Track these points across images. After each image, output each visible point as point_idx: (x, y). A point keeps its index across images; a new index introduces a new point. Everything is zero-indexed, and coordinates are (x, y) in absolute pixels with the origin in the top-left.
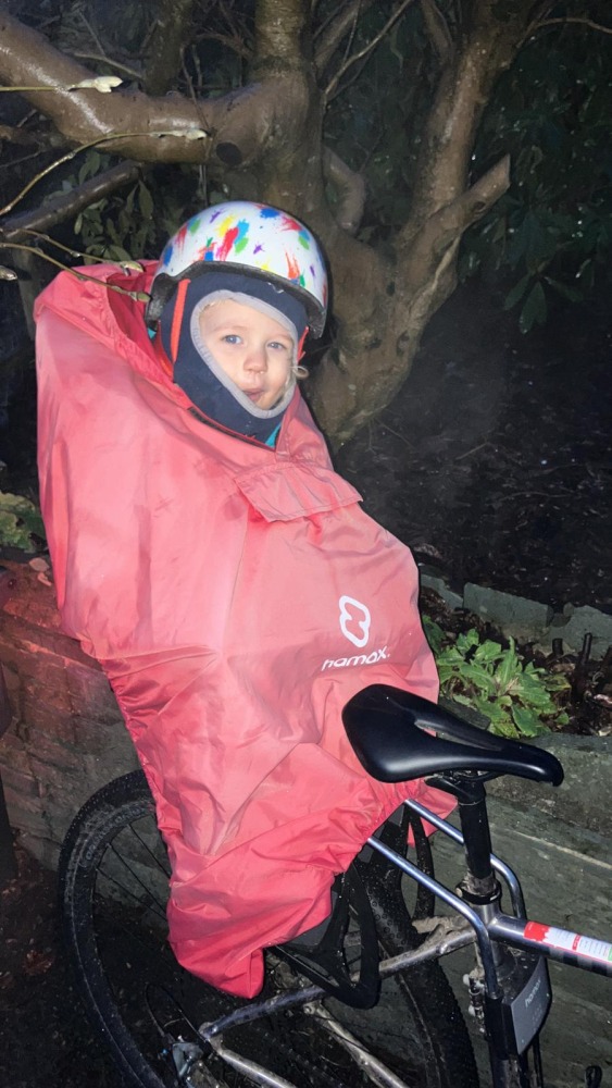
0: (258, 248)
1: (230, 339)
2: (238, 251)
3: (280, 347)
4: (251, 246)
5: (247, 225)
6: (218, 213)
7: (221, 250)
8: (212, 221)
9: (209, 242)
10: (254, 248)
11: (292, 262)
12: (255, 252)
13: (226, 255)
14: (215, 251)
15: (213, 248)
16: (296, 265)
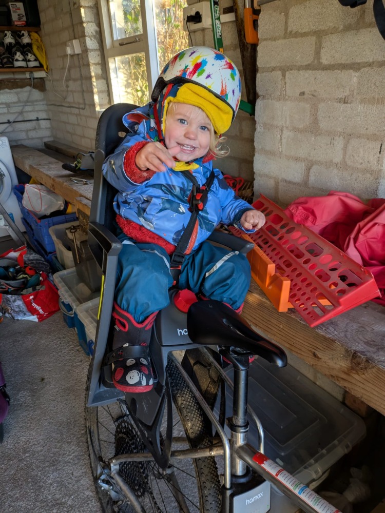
0: (209, 76)
1: (182, 121)
2: (199, 75)
3: (206, 129)
4: (205, 75)
5: (207, 62)
6: (194, 52)
7: (191, 73)
8: (190, 56)
9: (186, 67)
10: (207, 75)
11: (224, 86)
12: (207, 77)
13: (192, 76)
14: (188, 73)
15: (187, 71)
16: (226, 89)
